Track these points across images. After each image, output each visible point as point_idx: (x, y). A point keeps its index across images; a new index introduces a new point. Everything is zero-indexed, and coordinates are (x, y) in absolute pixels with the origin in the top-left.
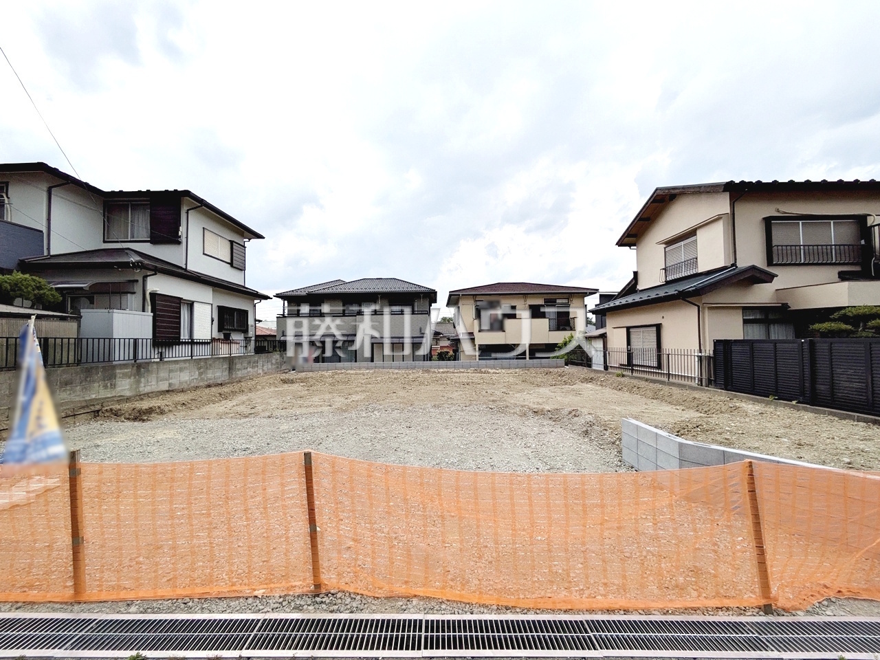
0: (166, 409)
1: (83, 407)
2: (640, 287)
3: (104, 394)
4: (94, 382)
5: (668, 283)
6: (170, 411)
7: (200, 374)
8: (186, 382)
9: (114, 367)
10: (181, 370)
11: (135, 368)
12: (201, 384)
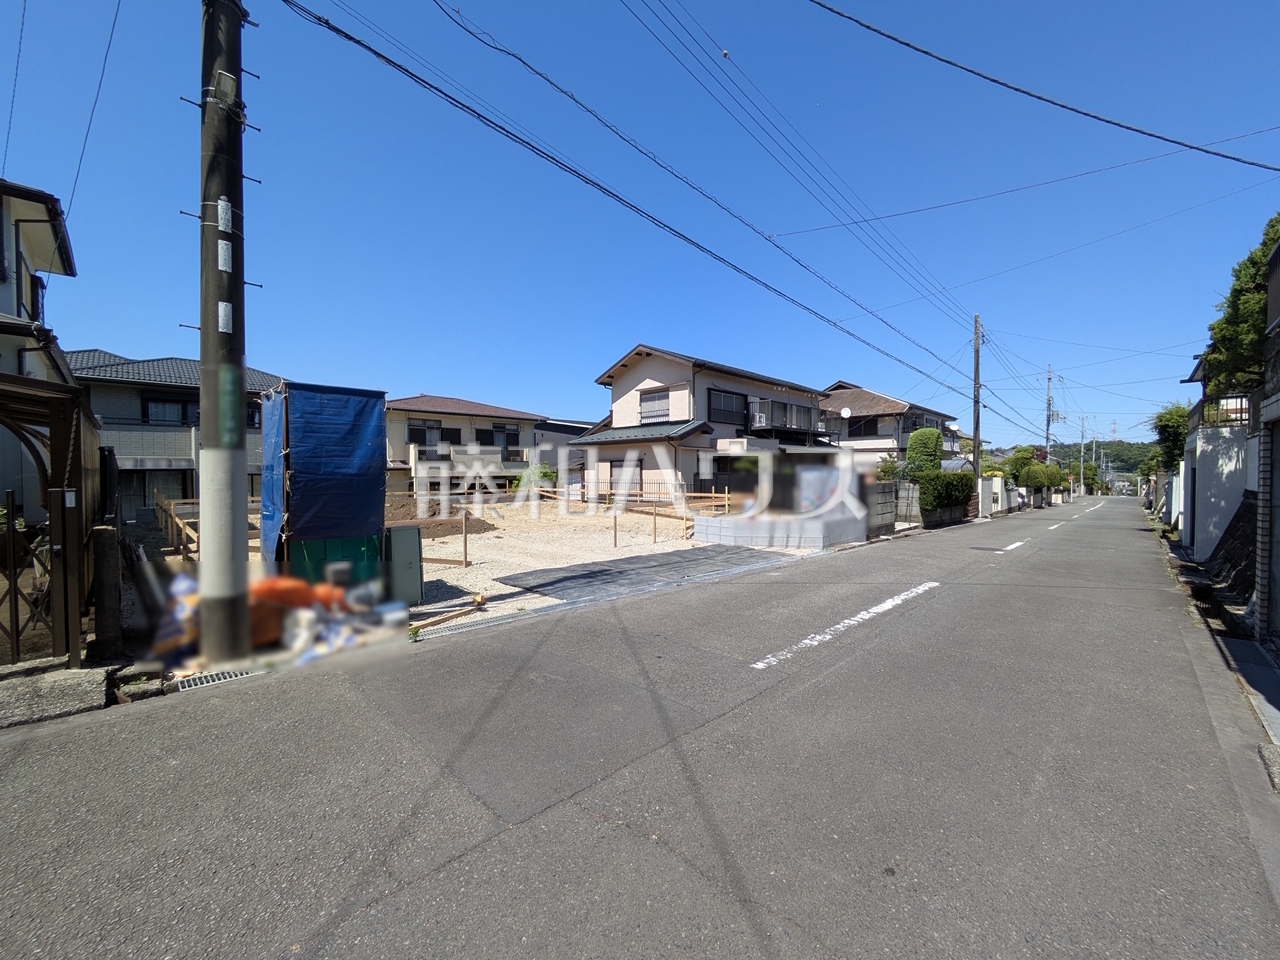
2: (614, 425)
5: (643, 425)
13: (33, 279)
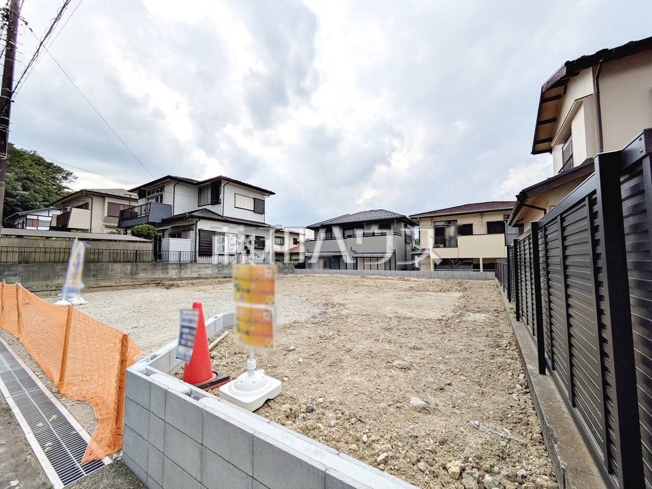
0: (180, 285)
1: (152, 281)
3: (162, 276)
4: (157, 270)
6: (183, 286)
7: (219, 271)
8: (210, 274)
9: (167, 264)
10: (206, 268)
11: (178, 265)
12: (220, 276)
13: (254, 199)
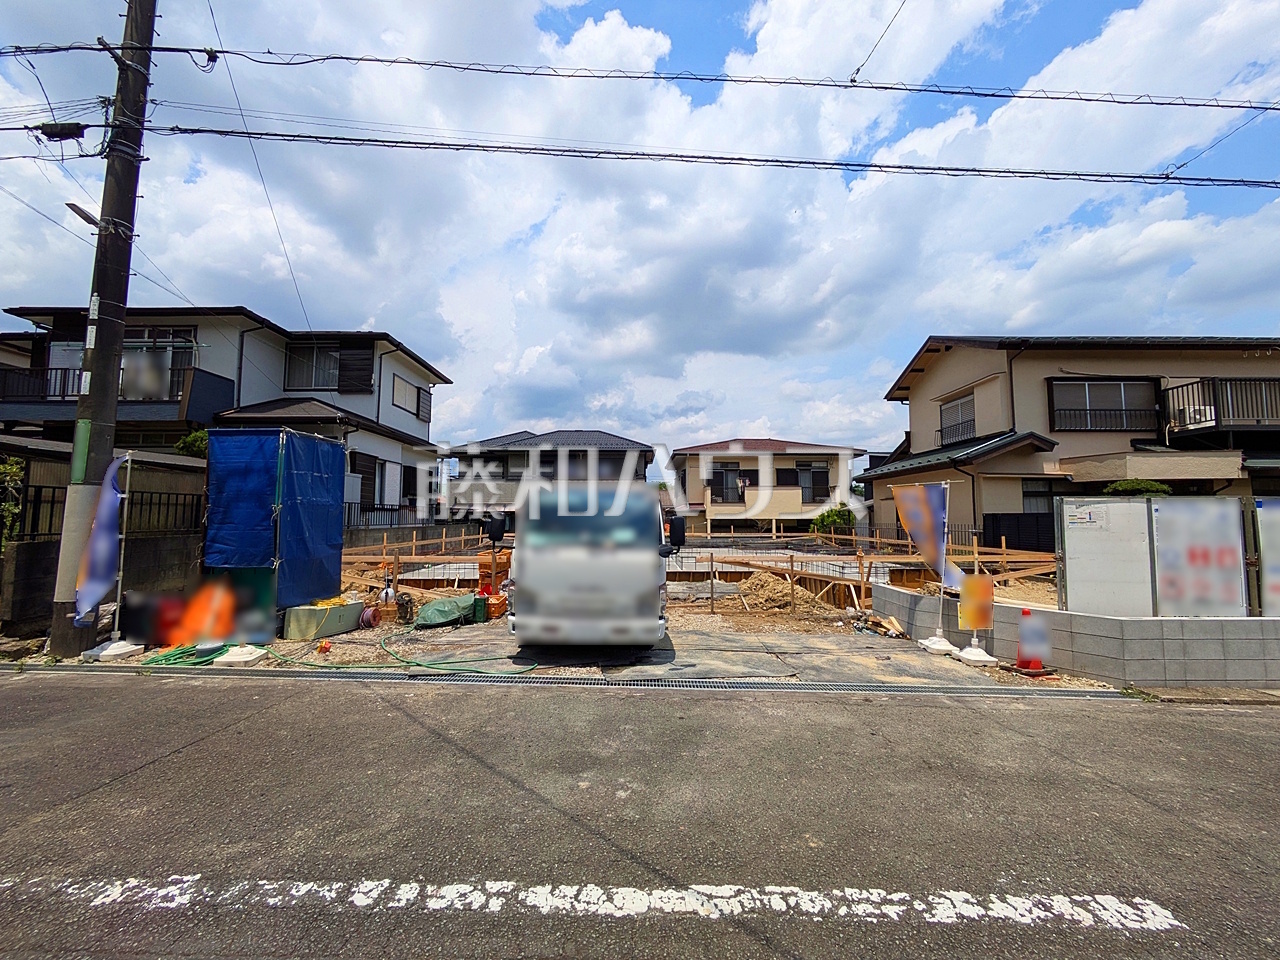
2: (913, 451)
5: (945, 448)
13: (419, 389)
